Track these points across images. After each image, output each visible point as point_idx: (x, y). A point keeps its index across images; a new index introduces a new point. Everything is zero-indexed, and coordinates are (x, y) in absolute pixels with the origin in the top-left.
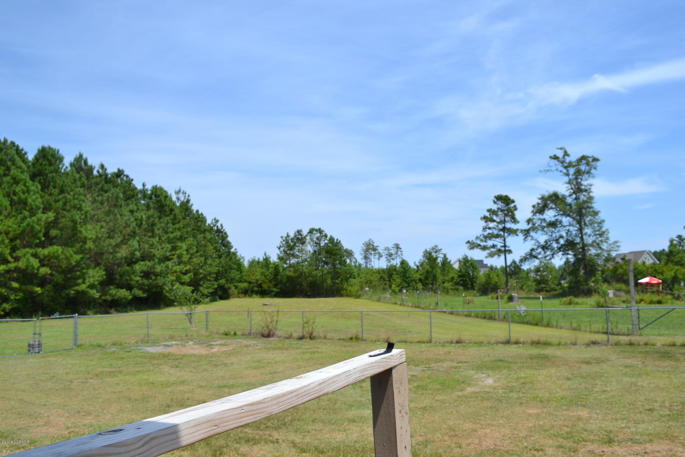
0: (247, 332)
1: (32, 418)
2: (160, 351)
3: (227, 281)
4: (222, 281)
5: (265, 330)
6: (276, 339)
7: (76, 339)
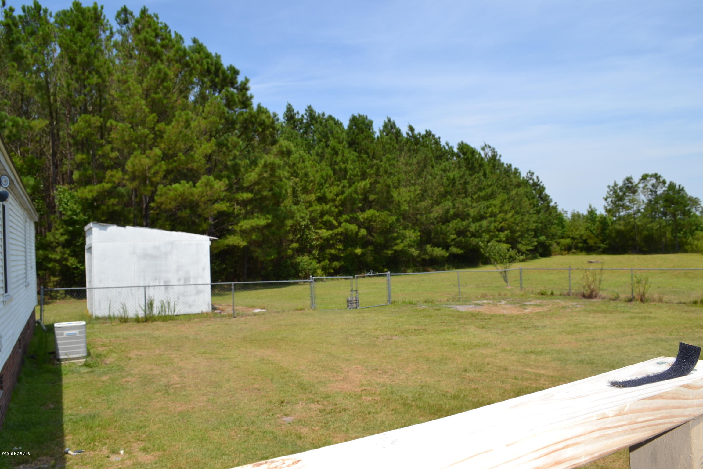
0: (565, 292)
1: (333, 372)
2: (470, 310)
3: (547, 237)
4: (543, 238)
5: (587, 290)
6: (600, 300)
7: (389, 296)
